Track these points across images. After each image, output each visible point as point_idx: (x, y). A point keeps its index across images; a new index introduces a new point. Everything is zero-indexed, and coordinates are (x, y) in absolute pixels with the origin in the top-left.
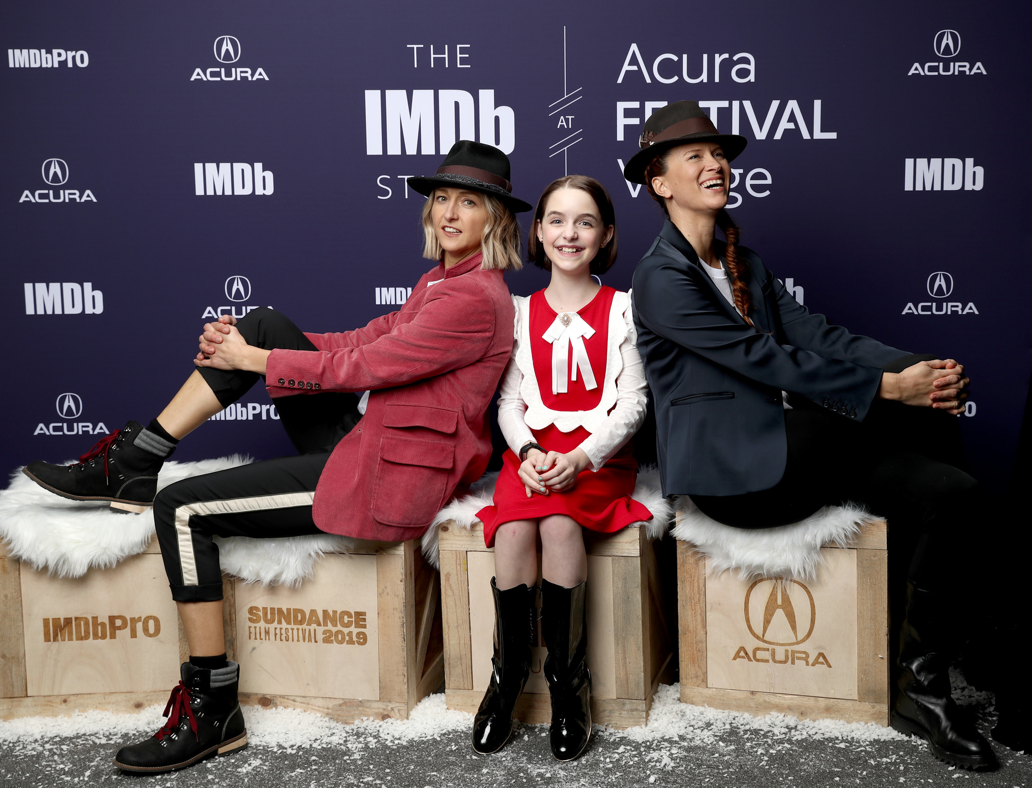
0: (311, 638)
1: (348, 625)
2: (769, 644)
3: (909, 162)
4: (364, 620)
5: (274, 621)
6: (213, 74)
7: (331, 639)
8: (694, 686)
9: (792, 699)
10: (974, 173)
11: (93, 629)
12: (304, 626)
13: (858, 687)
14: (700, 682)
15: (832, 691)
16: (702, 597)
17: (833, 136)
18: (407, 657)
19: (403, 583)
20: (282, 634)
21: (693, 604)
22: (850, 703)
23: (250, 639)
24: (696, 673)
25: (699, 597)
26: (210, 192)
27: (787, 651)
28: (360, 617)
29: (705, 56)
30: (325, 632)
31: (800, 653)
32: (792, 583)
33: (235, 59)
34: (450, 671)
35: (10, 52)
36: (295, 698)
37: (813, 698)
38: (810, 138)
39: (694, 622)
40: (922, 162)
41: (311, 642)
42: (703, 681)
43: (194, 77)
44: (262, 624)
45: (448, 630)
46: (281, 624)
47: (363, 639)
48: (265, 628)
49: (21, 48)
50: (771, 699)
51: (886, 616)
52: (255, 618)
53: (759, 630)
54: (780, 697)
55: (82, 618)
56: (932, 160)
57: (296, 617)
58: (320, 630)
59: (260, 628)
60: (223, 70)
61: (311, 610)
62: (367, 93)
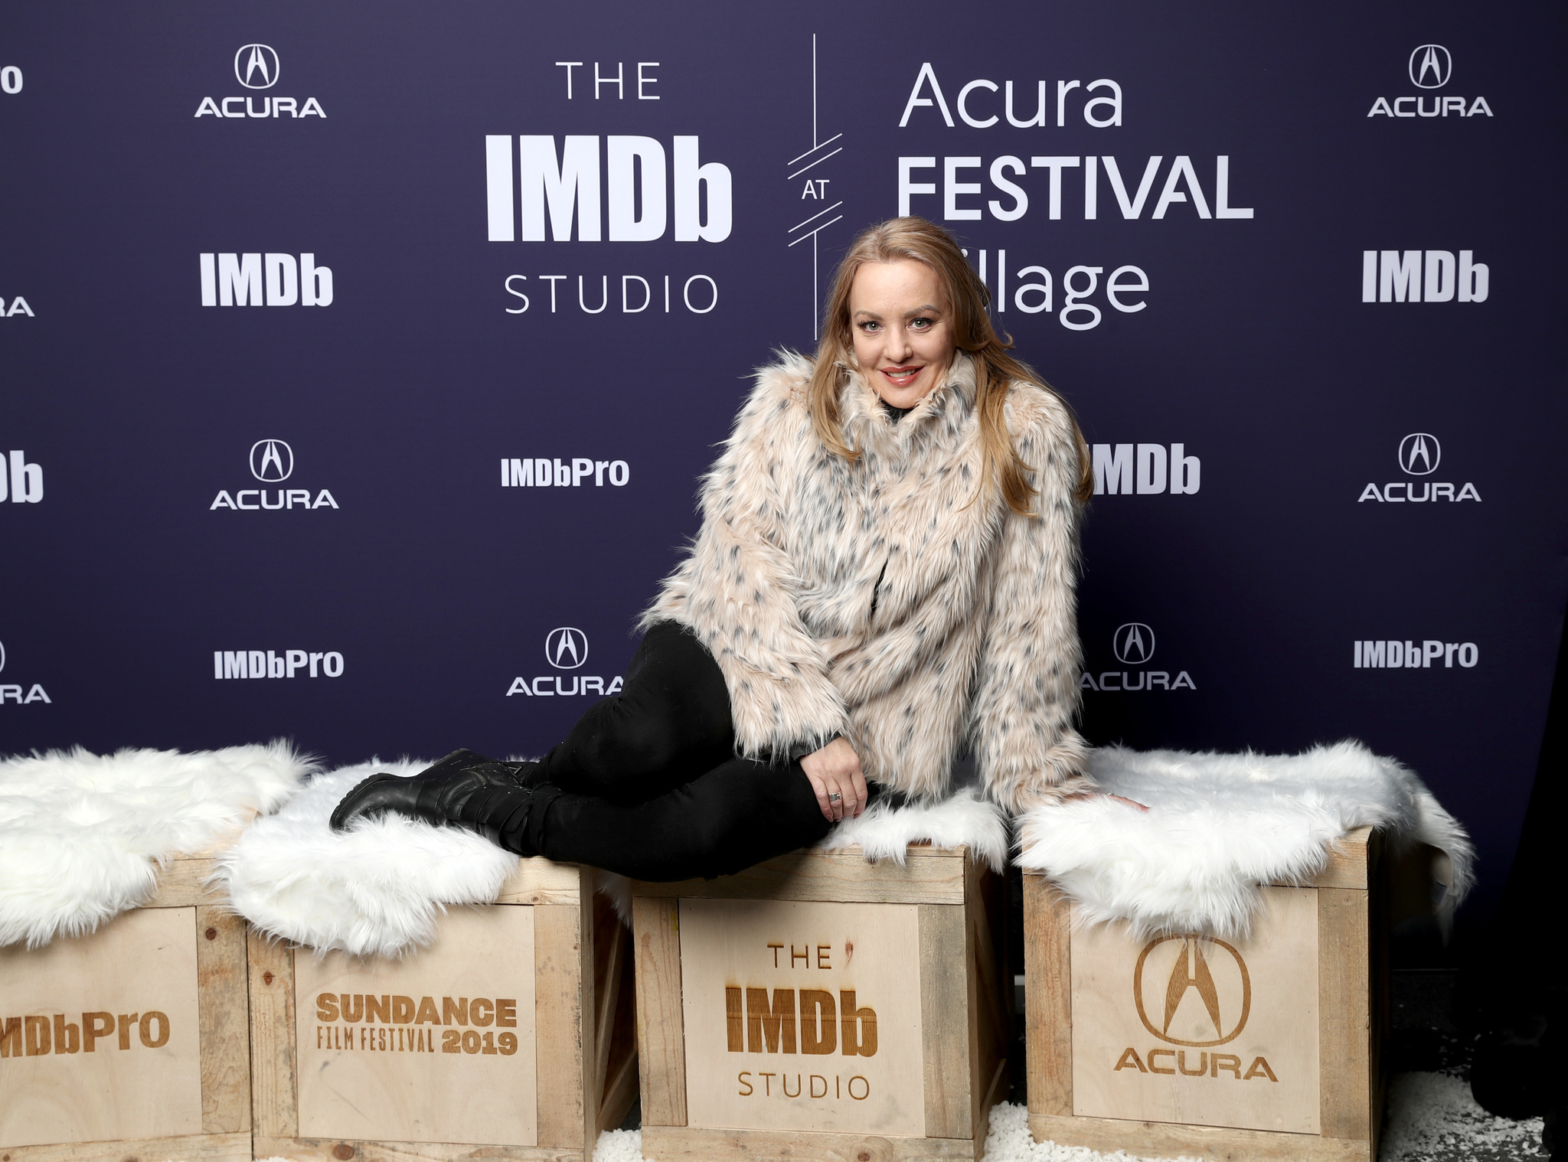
0: (424, 1044)
1: (485, 1022)
2: (1175, 1043)
3: (1370, 257)
4: (513, 1013)
5: (359, 1018)
6: (232, 107)
7: (457, 1045)
8: (1051, 1113)
9: (1212, 1133)
10: (1474, 274)
11: (56, 1036)
12: (412, 1025)
13: (1322, 1113)
14: (1061, 1106)
15: (1279, 1121)
16: (1065, 967)
17: (1248, 213)
18: (584, 1073)
19: (578, 951)
20: (374, 1039)
21: (1050, 979)
22: (1307, 1139)
23: (319, 1047)
24: (1055, 1092)
25: (1061, 968)
26: (226, 301)
27: (1204, 1055)
28: (506, 1008)
29: (1042, 85)
30: (446, 1035)
31: (1226, 1058)
32: (1213, 943)
33: (270, 82)
34: (649, 1096)
36: (395, 1144)
37: (1247, 1131)
38: (1210, 217)
39: (1052, 1009)
40: (1390, 257)
41: (423, 1051)
42: (1066, 1105)
43: (201, 112)
44: (340, 1023)
45: (647, 1028)
46: (372, 1021)
47: (510, 1045)
48: (346, 1029)
50: (1179, 1134)
51: (1366, 997)
52: (328, 1013)
53: (1158, 1022)
54: (1194, 1130)
55: (38, 1017)
56: (1407, 253)
57: (397, 1009)
58: (438, 1031)
59: (337, 1029)
60: (249, 100)
61: (424, 998)
62: (490, 139)
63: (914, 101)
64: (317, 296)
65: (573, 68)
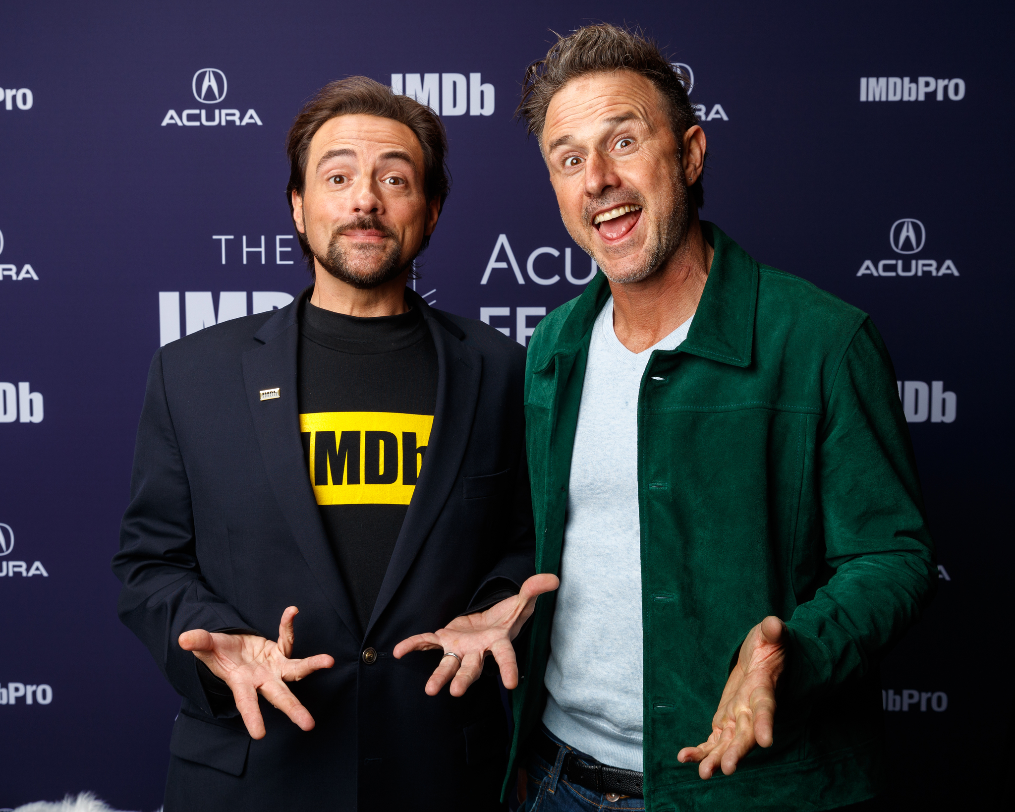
10: (944, 400)
62: (162, 295)
63: (492, 264)
64: (32, 414)
65: (226, 240)
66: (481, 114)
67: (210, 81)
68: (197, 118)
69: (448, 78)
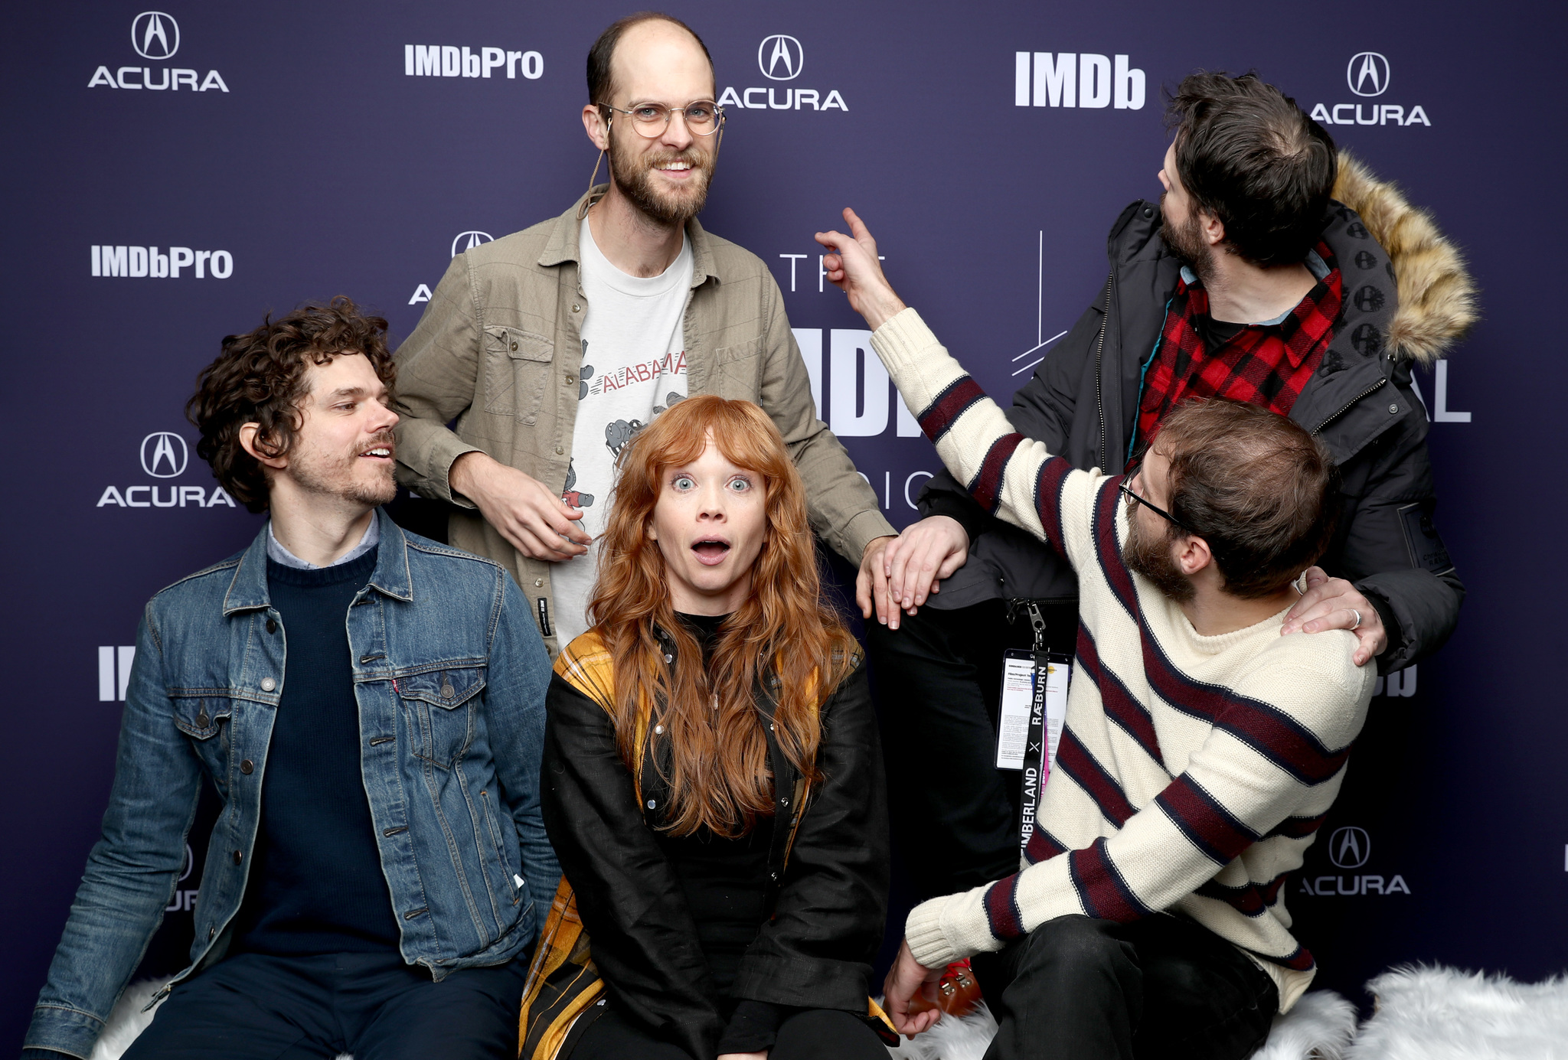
17: (1465, 417)
35: (95, 250)
43: (415, 299)
49: (114, 244)
65: (796, 259)
66: (1128, 107)
67: (781, 52)
68: (763, 98)
69: (1088, 60)
